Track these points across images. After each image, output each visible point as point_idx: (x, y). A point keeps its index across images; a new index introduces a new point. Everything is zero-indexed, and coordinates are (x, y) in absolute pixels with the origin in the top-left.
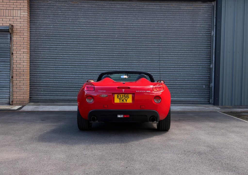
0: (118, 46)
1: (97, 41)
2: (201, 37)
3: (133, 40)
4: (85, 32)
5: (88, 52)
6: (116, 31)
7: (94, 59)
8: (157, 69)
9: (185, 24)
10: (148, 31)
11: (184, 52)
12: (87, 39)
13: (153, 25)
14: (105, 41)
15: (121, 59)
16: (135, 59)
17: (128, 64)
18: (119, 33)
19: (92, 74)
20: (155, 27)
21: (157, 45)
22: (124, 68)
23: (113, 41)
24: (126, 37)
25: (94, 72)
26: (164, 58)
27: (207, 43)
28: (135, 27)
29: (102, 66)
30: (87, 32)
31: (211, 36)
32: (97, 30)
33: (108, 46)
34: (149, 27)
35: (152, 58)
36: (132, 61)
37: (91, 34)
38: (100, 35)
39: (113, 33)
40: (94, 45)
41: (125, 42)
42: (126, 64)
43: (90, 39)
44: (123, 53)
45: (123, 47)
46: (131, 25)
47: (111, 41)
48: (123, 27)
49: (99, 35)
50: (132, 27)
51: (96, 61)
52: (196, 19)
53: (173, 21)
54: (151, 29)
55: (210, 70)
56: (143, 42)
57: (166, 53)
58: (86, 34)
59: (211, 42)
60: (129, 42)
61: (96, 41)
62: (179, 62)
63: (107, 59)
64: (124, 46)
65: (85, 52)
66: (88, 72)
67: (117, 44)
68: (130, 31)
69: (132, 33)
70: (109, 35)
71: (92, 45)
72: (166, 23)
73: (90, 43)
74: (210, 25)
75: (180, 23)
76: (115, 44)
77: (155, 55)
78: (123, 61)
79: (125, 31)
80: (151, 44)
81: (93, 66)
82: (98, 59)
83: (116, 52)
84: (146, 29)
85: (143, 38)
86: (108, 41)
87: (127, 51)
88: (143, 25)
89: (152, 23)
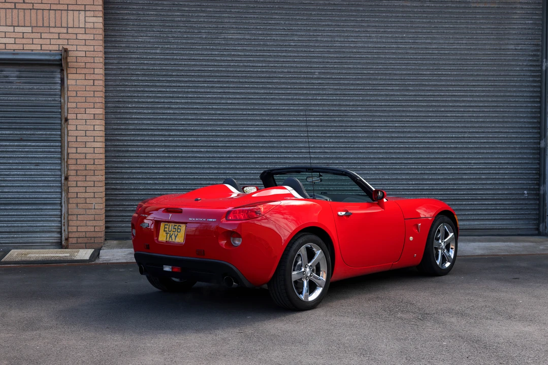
0: (320, 98)
1: (270, 86)
2: (517, 74)
3: (358, 82)
4: (241, 64)
5: (248, 112)
6: (315, 60)
7: (263, 131)
8: (414, 153)
9: (480, 42)
10: (393, 62)
11: (478, 110)
12: (246, 82)
13: (403, 46)
14: (289, 87)
15: (329, 129)
16: (363, 130)
17: (345, 140)
18: (322, 66)
19: (257, 168)
20: (408, 51)
21: (413, 93)
22: (336, 151)
23: (308, 87)
24: (339, 77)
25: (263, 161)
26: (430, 125)
27: (532, 89)
28: (360, 50)
29: (281, 147)
30: (246, 64)
31: (541, 71)
32: (271, 59)
33: (296, 99)
34: (394, 51)
35: (402, 127)
36: (354, 135)
37: (255, 70)
38: (277, 70)
39: (309, 66)
40: (262, 97)
41: (338, 87)
42: (341, 140)
43: (253, 80)
44: (332, 114)
45: (333, 100)
46: (352, 45)
47: (305, 87)
48: (332, 50)
49: (274, 70)
50: (355, 50)
51: (267, 135)
52: (507, 32)
53: (451, 36)
54: (400, 56)
55: (539, 154)
56: (380, 88)
57: (435, 115)
58: (243, 70)
59: (540, 87)
60: (348, 87)
61: (268, 86)
62: (466, 135)
63: (295, 129)
64: (334, 98)
65: (241, 112)
66: (247, 163)
67: (318, 92)
68: (348, 61)
69: (355, 66)
70: (299, 70)
71: (259, 97)
72: (434, 41)
73: (252, 91)
74: (538, 45)
75: (468, 42)
76: (314, 92)
77: (411, 120)
78: (334, 135)
79: (336, 61)
80: (398, 93)
81: (262, 147)
82: (273, 129)
83: (315, 113)
84: (387, 56)
85: (382, 77)
86: (296, 86)
87: (343, 108)
88: (379, 46)
89: (401, 41)
